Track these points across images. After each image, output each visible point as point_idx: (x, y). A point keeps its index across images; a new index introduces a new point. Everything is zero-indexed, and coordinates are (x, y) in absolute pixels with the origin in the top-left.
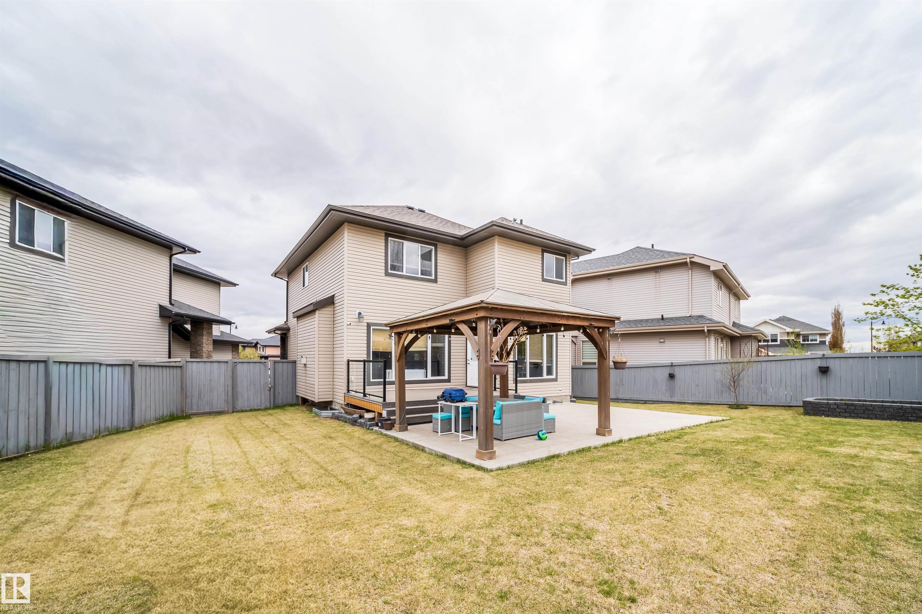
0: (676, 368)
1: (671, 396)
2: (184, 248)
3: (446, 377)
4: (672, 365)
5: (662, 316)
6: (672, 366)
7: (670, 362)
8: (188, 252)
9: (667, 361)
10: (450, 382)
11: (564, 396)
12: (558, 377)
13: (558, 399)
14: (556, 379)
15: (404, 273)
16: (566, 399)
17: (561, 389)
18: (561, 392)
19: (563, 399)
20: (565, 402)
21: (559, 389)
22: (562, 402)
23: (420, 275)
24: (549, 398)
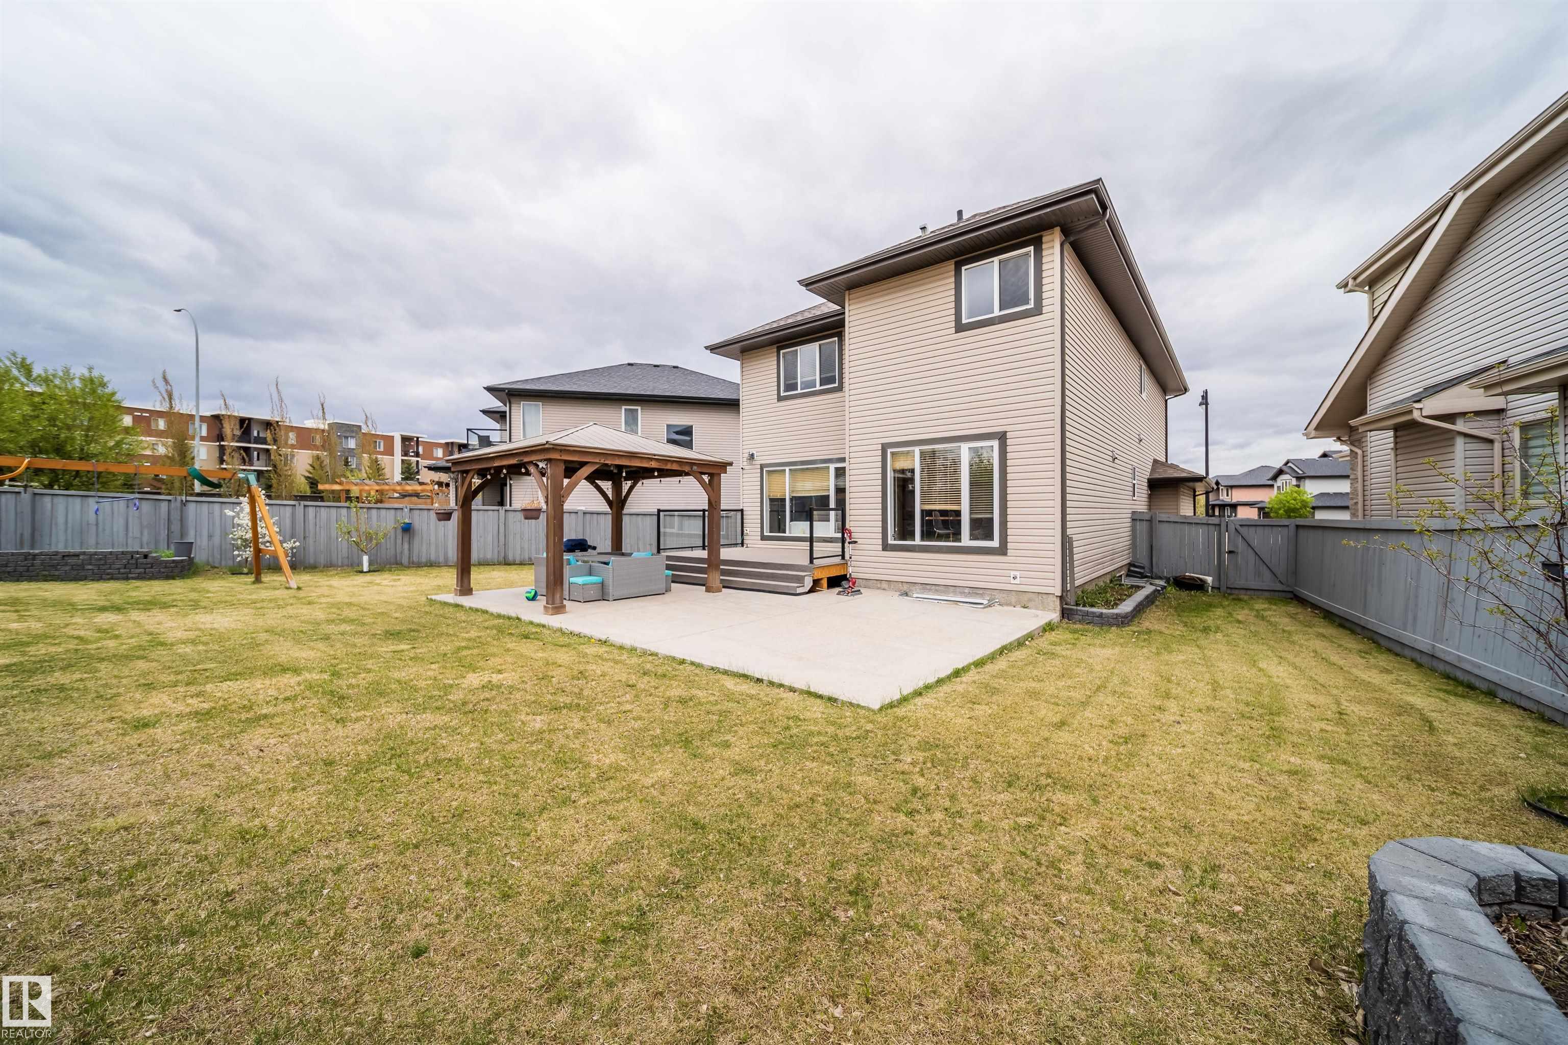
11: (1032, 595)
12: (1009, 546)
13: (1013, 599)
14: (1002, 550)
15: (799, 391)
16: (1042, 602)
17: (1018, 574)
18: (1017, 581)
19: (1030, 600)
20: (1037, 608)
21: (1012, 573)
22: (1024, 607)
23: (818, 387)
24: (975, 591)
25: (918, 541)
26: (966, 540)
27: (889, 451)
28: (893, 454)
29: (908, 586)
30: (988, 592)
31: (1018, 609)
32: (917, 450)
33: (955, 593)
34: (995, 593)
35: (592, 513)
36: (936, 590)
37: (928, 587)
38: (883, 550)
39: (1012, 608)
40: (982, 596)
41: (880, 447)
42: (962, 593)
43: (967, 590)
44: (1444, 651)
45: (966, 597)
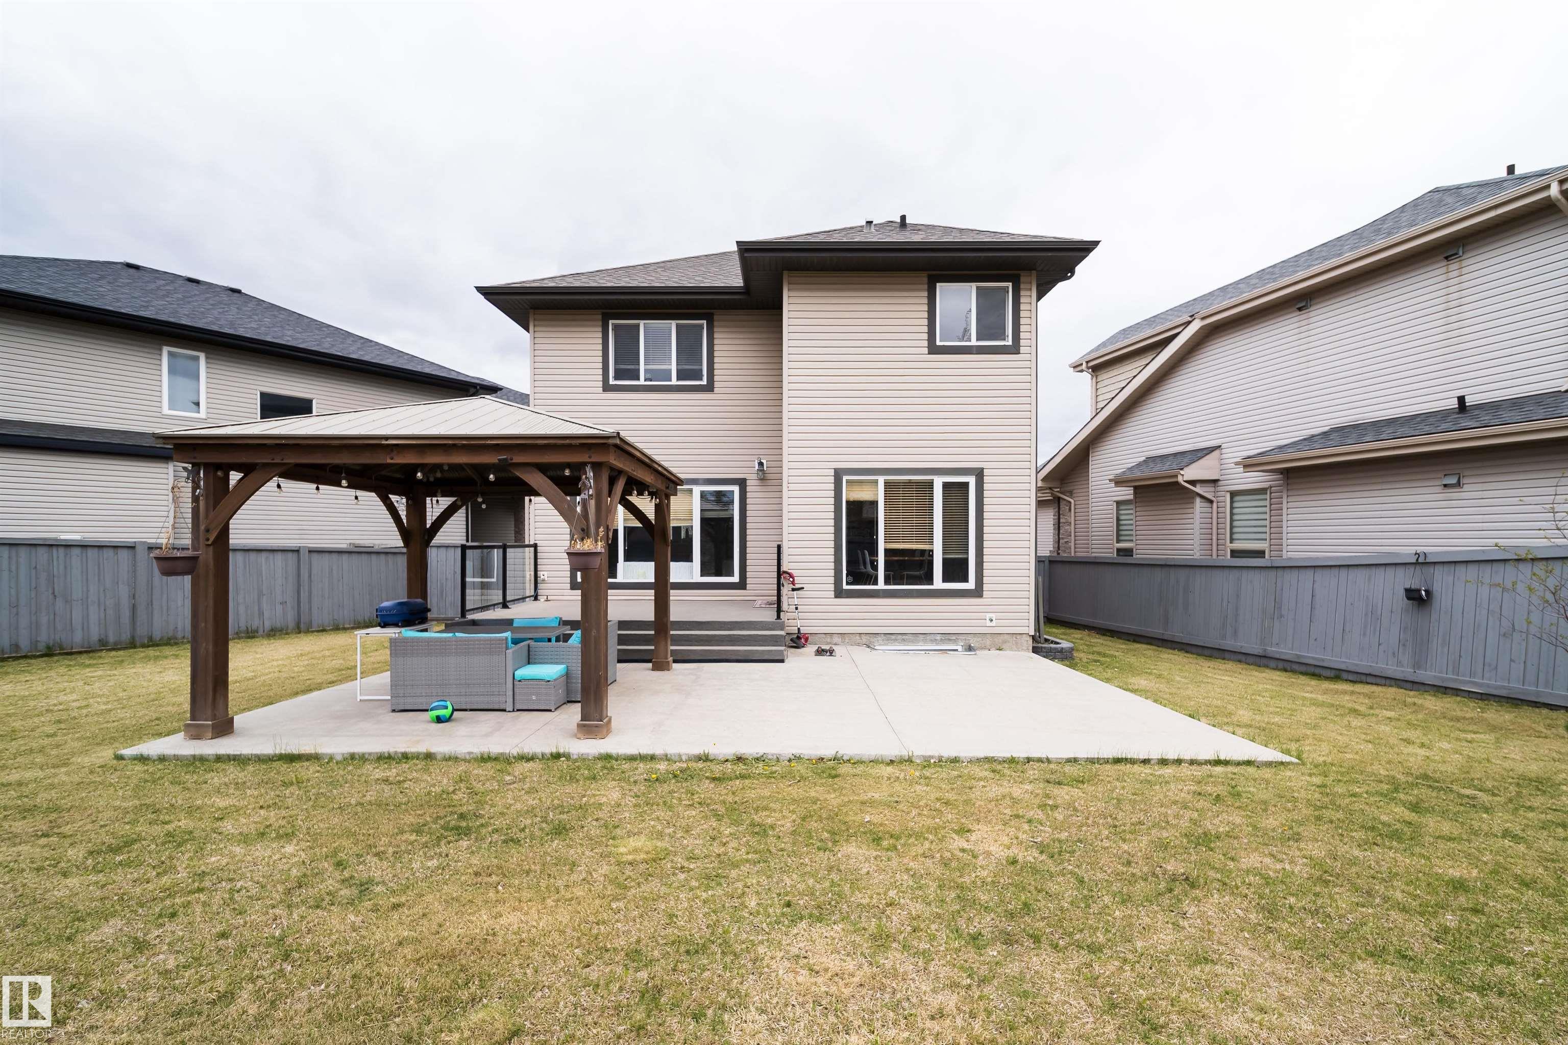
0: (1438, 571)
1: (1417, 665)
2: (475, 387)
3: (735, 579)
4: (1421, 562)
5: (1461, 400)
6: (1417, 563)
7: (1412, 550)
8: (481, 391)
9: (1406, 549)
10: (745, 588)
11: (1006, 637)
12: (985, 587)
13: (988, 642)
14: (978, 592)
15: (642, 382)
16: (1017, 643)
17: (993, 616)
18: (993, 624)
19: (1005, 642)
20: (1011, 650)
21: (988, 616)
22: (1000, 649)
23: (674, 382)
24: (947, 637)
25: (881, 585)
26: (938, 583)
27: (845, 478)
28: (848, 481)
29: (867, 637)
30: (961, 637)
31: (994, 652)
32: (881, 480)
33: (925, 641)
34: (969, 637)
35: (101, 547)
36: (904, 640)
37: (893, 637)
38: (836, 597)
39: (986, 652)
40: (955, 641)
41: (832, 472)
42: (934, 641)
43: (938, 637)
44: (1278, 652)
45: (937, 644)
